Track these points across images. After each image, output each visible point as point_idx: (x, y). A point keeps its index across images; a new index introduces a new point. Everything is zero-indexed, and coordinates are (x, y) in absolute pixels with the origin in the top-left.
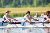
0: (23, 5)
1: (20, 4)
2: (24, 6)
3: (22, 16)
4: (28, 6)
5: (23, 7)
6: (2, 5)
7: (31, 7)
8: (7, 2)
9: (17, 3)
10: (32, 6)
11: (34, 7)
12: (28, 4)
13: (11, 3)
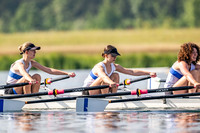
0: (143, 18)
1: (132, 16)
2: (147, 23)
3: (139, 63)
4: (161, 23)
5: (141, 26)
6: (59, 18)
7: (173, 26)
8: (78, 7)
9: (118, 12)
10: (178, 22)
11: (184, 25)
12: (161, 13)
13: (95, 12)
